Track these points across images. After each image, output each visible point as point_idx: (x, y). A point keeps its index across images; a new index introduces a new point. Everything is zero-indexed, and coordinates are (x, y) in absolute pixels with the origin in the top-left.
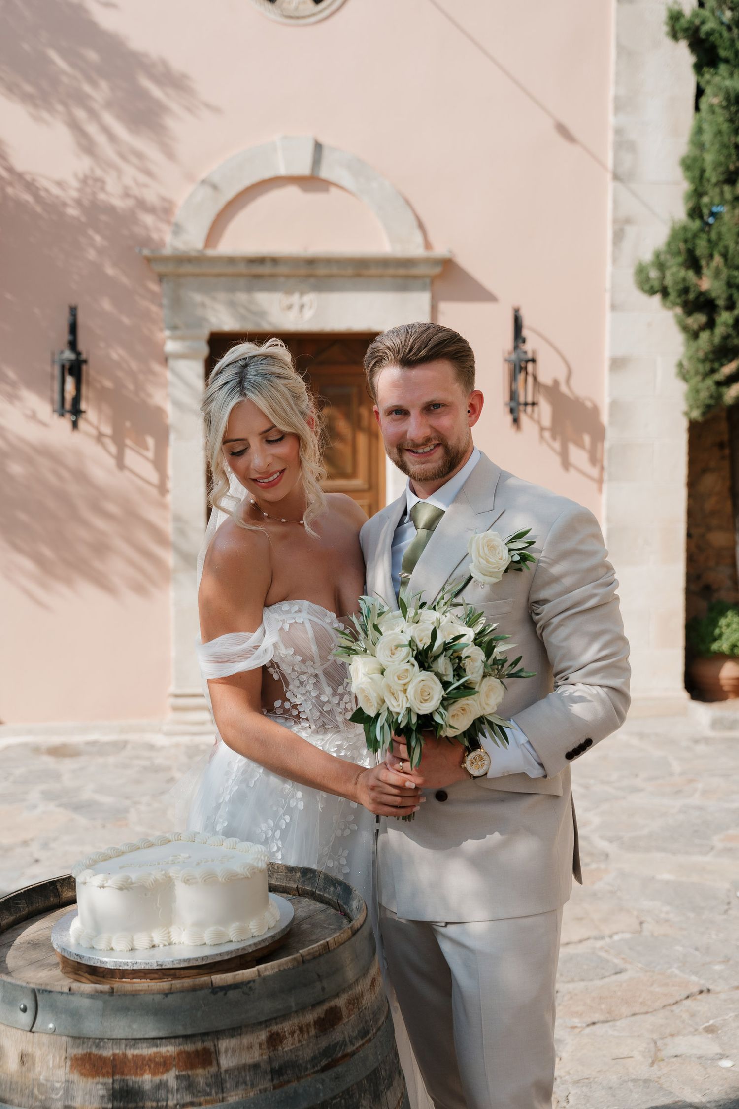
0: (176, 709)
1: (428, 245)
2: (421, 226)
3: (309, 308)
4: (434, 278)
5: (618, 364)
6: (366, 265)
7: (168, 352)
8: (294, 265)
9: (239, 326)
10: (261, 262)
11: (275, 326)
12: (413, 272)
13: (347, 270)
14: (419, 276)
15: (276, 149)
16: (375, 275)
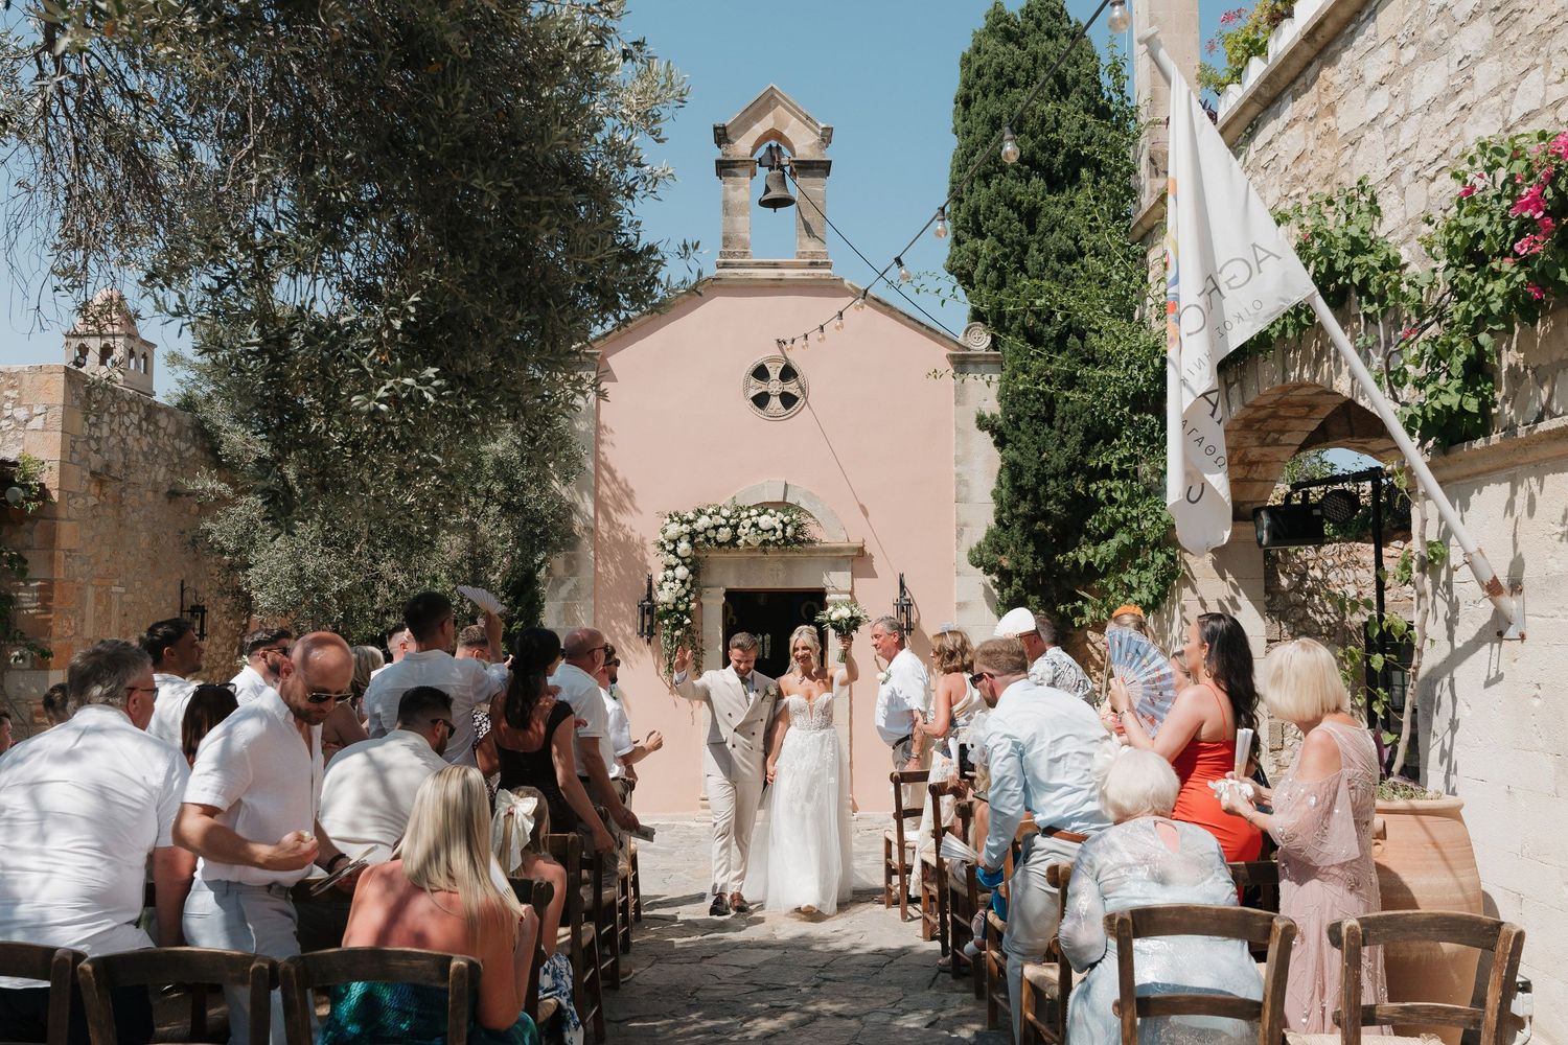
1: (848, 540)
2: (844, 530)
3: (781, 575)
4: (853, 558)
5: (961, 606)
6: (814, 551)
7: (703, 600)
8: (774, 552)
9: (743, 585)
10: (755, 550)
11: (763, 586)
12: (841, 554)
13: (803, 554)
14: (845, 557)
15: (764, 487)
16: (820, 557)
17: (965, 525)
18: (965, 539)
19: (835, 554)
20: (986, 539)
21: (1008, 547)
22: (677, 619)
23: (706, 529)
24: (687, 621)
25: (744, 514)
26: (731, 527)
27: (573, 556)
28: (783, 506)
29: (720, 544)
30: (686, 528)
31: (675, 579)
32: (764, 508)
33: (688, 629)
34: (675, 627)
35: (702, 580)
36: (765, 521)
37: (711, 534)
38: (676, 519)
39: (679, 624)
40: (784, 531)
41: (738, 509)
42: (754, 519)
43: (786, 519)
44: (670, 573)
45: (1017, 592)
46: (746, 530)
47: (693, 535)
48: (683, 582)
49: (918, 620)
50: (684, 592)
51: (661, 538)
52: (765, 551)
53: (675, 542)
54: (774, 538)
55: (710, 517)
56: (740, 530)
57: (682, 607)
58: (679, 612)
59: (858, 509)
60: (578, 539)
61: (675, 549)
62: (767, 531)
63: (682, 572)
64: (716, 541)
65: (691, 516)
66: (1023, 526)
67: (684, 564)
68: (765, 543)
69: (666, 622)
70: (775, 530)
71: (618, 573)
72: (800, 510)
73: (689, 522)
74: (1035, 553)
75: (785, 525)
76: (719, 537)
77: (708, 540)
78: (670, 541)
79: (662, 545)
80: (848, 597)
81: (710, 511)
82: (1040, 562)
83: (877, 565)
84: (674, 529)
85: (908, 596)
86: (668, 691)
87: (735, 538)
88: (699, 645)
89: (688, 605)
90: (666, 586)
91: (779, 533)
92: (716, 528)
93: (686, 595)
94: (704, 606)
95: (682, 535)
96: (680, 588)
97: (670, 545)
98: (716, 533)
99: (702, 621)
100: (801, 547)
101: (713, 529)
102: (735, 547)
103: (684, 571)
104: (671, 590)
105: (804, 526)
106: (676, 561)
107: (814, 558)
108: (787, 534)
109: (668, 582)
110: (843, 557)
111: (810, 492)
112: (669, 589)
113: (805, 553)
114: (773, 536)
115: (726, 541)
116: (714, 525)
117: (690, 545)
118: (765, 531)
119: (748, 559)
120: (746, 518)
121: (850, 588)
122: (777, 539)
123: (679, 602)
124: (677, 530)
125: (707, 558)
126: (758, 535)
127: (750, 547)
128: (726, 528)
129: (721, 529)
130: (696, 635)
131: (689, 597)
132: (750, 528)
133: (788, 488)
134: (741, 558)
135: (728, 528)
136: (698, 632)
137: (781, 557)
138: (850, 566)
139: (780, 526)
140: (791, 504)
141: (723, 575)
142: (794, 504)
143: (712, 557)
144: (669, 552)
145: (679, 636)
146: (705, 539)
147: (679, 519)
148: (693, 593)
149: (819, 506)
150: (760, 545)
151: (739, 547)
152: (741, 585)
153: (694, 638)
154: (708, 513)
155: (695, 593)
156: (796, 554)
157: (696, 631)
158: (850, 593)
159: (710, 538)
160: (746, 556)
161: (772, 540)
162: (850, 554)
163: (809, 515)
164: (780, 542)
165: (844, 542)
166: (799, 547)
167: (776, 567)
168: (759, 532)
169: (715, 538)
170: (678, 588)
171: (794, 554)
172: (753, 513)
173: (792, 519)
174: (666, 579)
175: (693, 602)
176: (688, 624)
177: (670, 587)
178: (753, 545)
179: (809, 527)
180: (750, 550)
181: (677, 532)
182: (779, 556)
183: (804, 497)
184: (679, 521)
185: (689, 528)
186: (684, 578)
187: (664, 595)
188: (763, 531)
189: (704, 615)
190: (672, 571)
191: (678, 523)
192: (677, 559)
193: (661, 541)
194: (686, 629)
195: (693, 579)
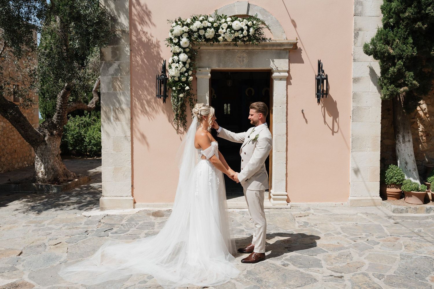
1: (287, 39)
2: (285, 32)
3: (246, 61)
4: (290, 50)
5: (356, 80)
6: (266, 45)
7: (197, 76)
8: (241, 46)
9: (222, 68)
10: (229, 45)
11: (234, 67)
12: (283, 48)
13: (259, 47)
14: (285, 49)
15: (235, 6)
16: (269, 49)
17: (360, 30)
18: (360, 38)
19: (279, 48)
20: (377, 36)
21: (394, 40)
22: (180, 86)
23: (199, 29)
24: (187, 88)
25: (223, 20)
26: (214, 28)
27: (117, 48)
28: (246, 17)
29: (207, 40)
30: (186, 29)
31: (179, 61)
32: (235, 18)
33: (188, 93)
34: (179, 92)
35: (197, 64)
36: (236, 25)
37: (202, 32)
38: (179, 23)
39: (182, 90)
40: (248, 31)
41: (219, 18)
42: (229, 23)
43: (250, 23)
44: (176, 58)
45: (399, 70)
46: (224, 31)
47: (190, 34)
48: (184, 63)
50: (185, 69)
51: (170, 35)
52: (236, 45)
53: (179, 37)
54: (242, 35)
55: (201, 21)
56: (220, 30)
57: (184, 79)
58: (182, 82)
59: (290, 21)
60: (120, 39)
61: (179, 42)
62: (238, 31)
63: (183, 57)
64: (205, 38)
65: (189, 21)
66: (406, 26)
67: (185, 52)
68: (236, 39)
69: (174, 88)
70: (242, 30)
71: (143, 61)
72: (258, 20)
73: (188, 25)
74: (413, 43)
75: (249, 27)
76: (207, 35)
77: (200, 36)
78: (175, 37)
79: (171, 39)
80: (286, 74)
81: (201, 18)
82: (415, 49)
84: (178, 30)
86: (176, 131)
87: (217, 35)
89: (187, 78)
90: (174, 65)
91: (245, 32)
92: (205, 29)
93: (186, 72)
94: (197, 79)
95: (183, 33)
96: (183, 67)
97: (176, 40)
98: (205, 32)
99: (197, 89)
100: (258, 43)
101: (203, 30)
102: (217, 42)
103: (185, 57)
104: (177, 69)
105: (260, 29)
106: (180, 50)
107: (265, 50)
108: (250, 33)
109: (175, 64)
110: (284, 49)
111: (263, 9)
112: (175, 68)
113: (260, 47)
114: (241, 34)
115: (211, 38)
116: (204, 27)
117: (188, 40)
118: (236, 31)
119: (225, 50)
120: (224, 23)
121: (288, 69)
122: (244, 37)
123: (182, 76)
124: (180, 30)
125: (199, 48)
126: (232, 33)
127: (226, 43)
128: (211, 29)
129: (208, 29)
130: (192, 97)
131: (188, 73)
132: (227, 29)
133: (249, 7)
134: (220, 49)
135: (213, 29)
136: (194, 95)
137: (245, 49)
138: (288, 55)
139: (245, 28)
140: (252, 16)
141: (210, 61)
142: (254, 16)
143: (201, 48)
144: (175, 44)
145: (182, 97)
146: (198, 36)
147: (181, 22)
148: (191, 70)
149: (269, 18)
150: (232, 41)
151: (219, 41)
152: (221, 67)
153: (191, 98)
154: (200, 20)
155: (192, 70)
156: (255, 47)
157: (193, 95)
158: (287, 72)
159: (201, 36)
160: (224, 48)
161: (240, 37)
162: (288, 48)
163: (263, 23)
164: (245, 39)
165: (284, 40)
166: (257, 43)
167: (242, 55)
168: (233, 31)
169: (204, 35)
170: (181, 67)
171: (254, 47)
172: (229, 19)
173: (253, 24)
174: (173, 62)
175: (190, 76)
176: (188, 90)
177: (176, 66)
178: (228, 40)
179: (263, 30)
180: (226, 44)
181: (180, 31)
182: (244, 48)
183: (260, 12)
184: (181, 24)
185: (188, 28)
186: (185, 61)
187: (173, 71)
188: (235, 31)
189: (197, 84)
190: (177, 56)
191: (181, 25)
192: (181, 49)
193: (171, 38)
194: (187, 93)
195: (191, 62)
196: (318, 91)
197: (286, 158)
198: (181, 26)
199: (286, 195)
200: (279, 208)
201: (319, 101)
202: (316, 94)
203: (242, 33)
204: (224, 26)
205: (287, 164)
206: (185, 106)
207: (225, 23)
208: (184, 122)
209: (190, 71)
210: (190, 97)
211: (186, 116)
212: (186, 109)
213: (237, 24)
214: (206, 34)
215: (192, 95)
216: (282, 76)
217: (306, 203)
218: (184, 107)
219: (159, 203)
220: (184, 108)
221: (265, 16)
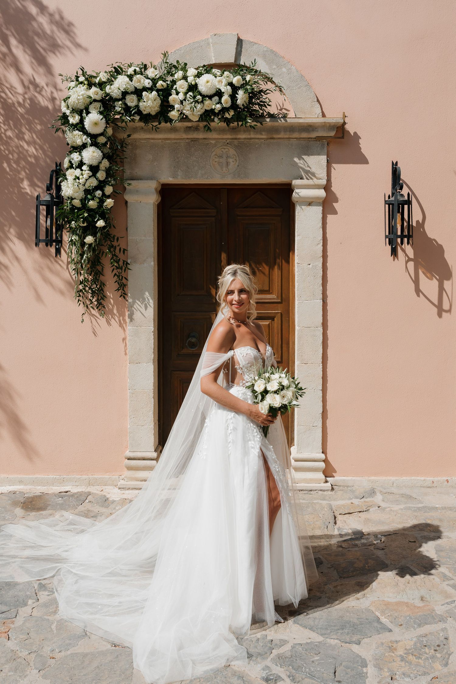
0: (130, 468)
1: (324, 115)
2: (318, 101)
3: (233, 165)
4: (329, 141)
6: (276, 130)
7: (127, 197)
8: (221, 131)
9: (180, 180)
10: (196, 129)
11: (207, 178)
12: (314, 135)
13: (261, 134)
14: (319, 139)
15: (209, 44)
16: (283, 138)
19: (304, 135)
22: (85, 219)
23: (125, 94)
24: (101, 223)
25: (179, 74)
26: (158, 91)
29: (146, 118)
30: (94, 92)
31: (81, 165)
32: (206, 69)
33: (106, 234)
34: (85, 231)
37: (131, 101)
38: (84, 81)
39: (91, 229)
40: (233, 97)
41: (171, 69)
42: (191, 80)
44: (75, 156)
46: (181, 96)
47: (107, 103)
48: (94, 169)
49: (421, 225)
50: (93, 182)
51: (63, 108)
52: (208, 129)
53: (82, 112)
54: (219, 107)
55: (131, 77)
56: (173, 98)
58: (90, 210)
61: (82, 121)
62: (210, 97)
63: (92, 154)
64: (139, 112)
65: (103, 77)
67: (95, 144)
68: (208, 115)
69: (72, 224)
70: (219, 94)
72: (257, 73)
73: (101, 85)
75: (235, 89)
77: (127, 109)
78: (75, 111)
79: (65, 117)
80: (322, 193)
81: (130, 71)
83: (365, 147)
84: (79, 94)
85: (405, 191)
87: (166, 107)
88: (121, 256)
89: (101, 201)
91: (226, 99)
92: (138, 93)
93: (96, 188)
94: (128, 204)
95: (91, 103)
96: (90, 177)
97: (75, 117)
98: (139, 100)
99: (127, 225)
100: (259, 124)
101: (134, 94)
102: (166, 122)
103: (95, 154)
104: (77, 180)
105: (262, 94)
106: (84, 140)
107: (275, 141)
108: (239, 102)
109: (72, 170)
110: (315, 138)
111: (272, 50)
112: (75, 179)
113: (263, 133)
114: (217, 104)
115: (153, 113)
116: (136, 88)
117: (102, 117)
118: (207, 96)
119: (187, 141)
120: (180, 80)
121: (324, 182)
122: (224, 110)
123: (89, 196)
124: (82, 95)
125: (129, 136)
126: (197, 102)
127: (189, 124)
128: (151, 92)
129: (144, 93)
130: (115, 243)
131: (103, 191)
132: (186, 94)
133: (241, 47)
134: (177, 139)
135: (154, 93)
136: (118, 239)
137: (232, 139)
138: (326, 151)
139: (227, 90)
140: (244, 66)
141: (155, 164)
142: (249, 66)
143: (135, 136)
144: (75, 127)
145: (92, 243)
146: (124, 109)
147: (87, 79)
148: (110, 185)
149: (284, 70)
150: (199, 118)
151: (171, 121)
152: (179, 177)
153: (112, 246)
154: (129, 73)
155: (112, 185)
156: (252, 133)
157: (116, 238)
158: (324, 188)
159: (130, 107)
160: (185, 136)
161: (216, 111)
162: (325, 134)
163: (269, 79)
164: (227, 115)
165: (318, 118)
166: (254, 124)
167: (224, 151)
168: (199, 97)
169: (137, 106)
170: (85, 176)
171: (250, 134)
172: (192, 72)
173: (247, 83)
174: (71, 167)
175: (109, 197)
176: (104, 228)
177: (76, 176)
178: (191, 117)
179: (268, 96)
180: (190, 127)
181: (84, 98)
182: (230, 137)
183: (264, 57)
184: (86, 82)
185: (101, 92)
186: (95, 163)
187: (68, 187)
188: (204, 96)
189: (128, 214)
190: (78, 153)
191: (85, 84)
192: (85, 137)
193: (64, 113)
194: (101, 234)
195: (110, 167)
196: (392, 229)
197: (323, 378)
198: (85, 87)
199: (324, 461)
200: (306, 490)
201: (394, 252)
202: (386, 237)
203: (220, 102)
204: (180, 87)
205: (324, 390)
206: (100, 263)
207: (182, 81)
208: (100, 298)
209: (107, 186)
210: (109, 242)
211: (104, 284)
212: (103, 269)
213: (208, 82)
214: (141, 104)
215: (114, 240)
216: (312, 198)
217: (367, 478)
218: (98, 264)
219: (46, 476)
220: (99, 268)
221: (274, 67)
